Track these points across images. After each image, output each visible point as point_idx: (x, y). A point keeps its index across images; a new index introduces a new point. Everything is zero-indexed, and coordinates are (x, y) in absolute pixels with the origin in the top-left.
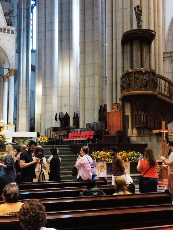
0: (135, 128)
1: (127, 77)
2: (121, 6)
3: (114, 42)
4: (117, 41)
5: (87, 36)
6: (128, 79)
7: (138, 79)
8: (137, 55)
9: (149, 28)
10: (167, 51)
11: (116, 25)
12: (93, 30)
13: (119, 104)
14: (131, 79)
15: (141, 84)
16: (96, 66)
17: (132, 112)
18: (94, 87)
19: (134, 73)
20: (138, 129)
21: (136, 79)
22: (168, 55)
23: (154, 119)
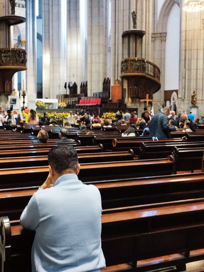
0: (130, 98)
1: (125, 63)
2: (122, 8)
3: (117, 34)
4: (119, 33)
5: (93, 21)
6: (126, 65)
7: (133, 65)
8: (133, 46)
9: (141, 29)
10: (158, 32)
11: (118, 22)
12: (99, 16)
13: (120, 80)
14: (128, 64)
15: (135, 68)
16: (101, 46)
17: (128, 86)
18: (99, 63)
19: (130, 61)
20: (132, 98)
21: (131, 65)
22: (159, 35)
23: (143, 91)
